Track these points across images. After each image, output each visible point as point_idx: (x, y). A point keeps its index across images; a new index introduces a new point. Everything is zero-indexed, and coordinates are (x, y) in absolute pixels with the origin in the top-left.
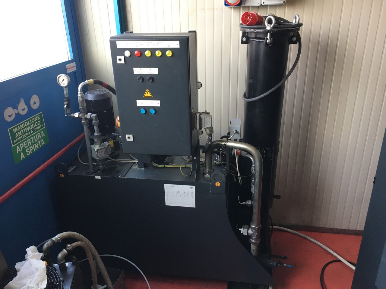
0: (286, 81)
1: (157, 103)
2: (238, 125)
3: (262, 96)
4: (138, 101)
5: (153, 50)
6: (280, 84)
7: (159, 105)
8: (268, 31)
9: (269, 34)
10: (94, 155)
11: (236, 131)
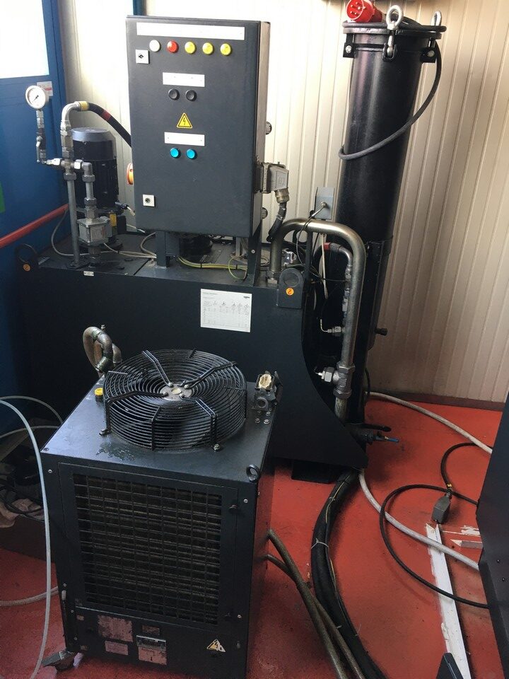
0: (412, 126)
1: (198, 140)
2: (331, 194)
3: (372, 148)
4: (167, 134)
5: (198, 42)
6: (402, 130)
7: (202, 144)
8: (391, 32)
9: (391, 38)
10: (84, 236)
11: (326, 204)
